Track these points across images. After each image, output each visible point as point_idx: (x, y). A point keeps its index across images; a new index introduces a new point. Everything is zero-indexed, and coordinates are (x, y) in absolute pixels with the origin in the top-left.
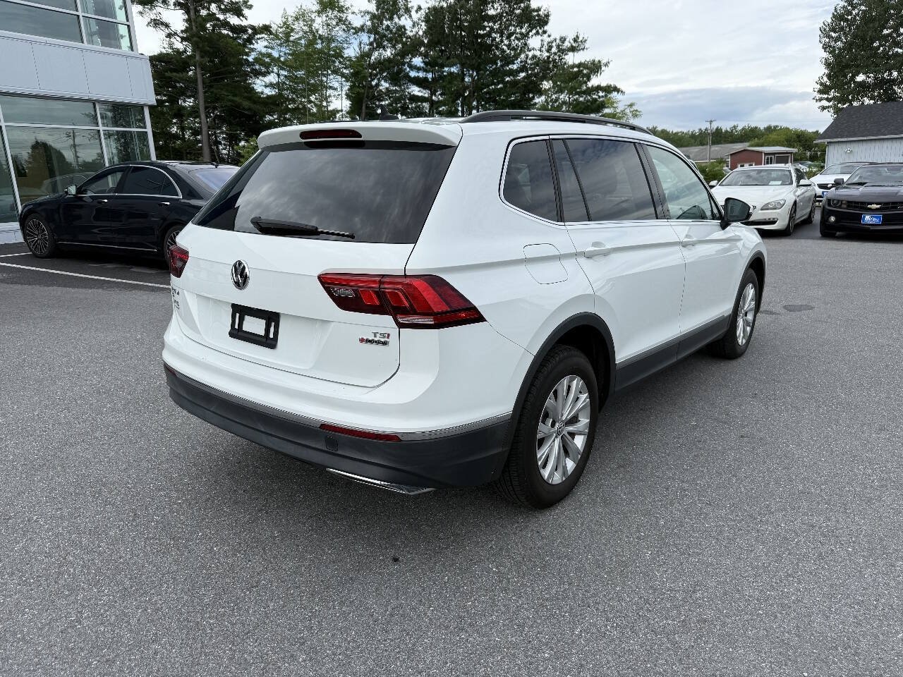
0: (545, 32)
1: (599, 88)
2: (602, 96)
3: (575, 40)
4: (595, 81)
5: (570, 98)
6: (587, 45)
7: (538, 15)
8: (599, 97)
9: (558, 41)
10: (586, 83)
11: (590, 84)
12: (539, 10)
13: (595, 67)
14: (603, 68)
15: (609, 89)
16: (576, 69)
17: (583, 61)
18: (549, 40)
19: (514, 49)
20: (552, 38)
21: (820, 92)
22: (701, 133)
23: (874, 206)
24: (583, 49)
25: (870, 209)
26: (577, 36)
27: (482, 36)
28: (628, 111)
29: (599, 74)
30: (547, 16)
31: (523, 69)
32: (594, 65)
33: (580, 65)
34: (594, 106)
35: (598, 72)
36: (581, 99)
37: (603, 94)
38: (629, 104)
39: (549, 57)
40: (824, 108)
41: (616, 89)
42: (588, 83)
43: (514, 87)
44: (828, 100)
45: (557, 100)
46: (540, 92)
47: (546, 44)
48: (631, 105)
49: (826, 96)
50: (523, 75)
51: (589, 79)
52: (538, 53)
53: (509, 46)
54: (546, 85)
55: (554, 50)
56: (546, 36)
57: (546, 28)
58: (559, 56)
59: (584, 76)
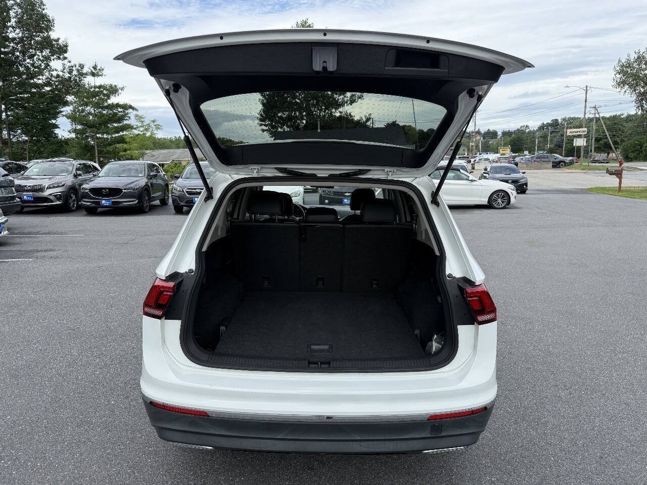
0: (65, 58)
1: (118, 105)
2: (121, 111)
3: (95, 68)
4: (113, 100)
5: (95, 111)
6: (104, 72)
7: (58, 44)
8: (119, 112)
9: (77, 67)
10: (106, 100)
11: (110, 102)
12: (57, 40)
13: (113, 90)
14: (120, 91)
15: (126, 107)
16: (97, 90)
17: (102, 84)
18: (69, 64)
19: (37, 67)
20: (72, 64)
21: (261, 120)
22: (176, 140)
23: (347, 194)
24: (101, 75)
25: (346, 196)
26: (95, 65)
27: (6, 53)
28: (152, 124)
29: (116, 95)
30: (66, 46)
31: (48, 84)
32: (112, 88)
33: (100, 87)
34: (116, 118)
35: (116, 93)
36: (104, 112)
37: (122, 110)
38: (153, 120)
39: (70, 78)
40: (263, 131)
41: (131, 107)
42: (108, 100)
43: (43, 97)
44: (266, 125)
45: (83, 111)
46: (66, 104)
47: (67, 67)
48: (154, 121)
49: (264, 123)
50: (48, 89)
51: (109, 98)
52: (61, 74)
53: (33, 65)
54: (70, 98)
55: (75, 73)
56: (66, 62)
57: (66, 55)
58: (79, 78)
59: (104, 95)
